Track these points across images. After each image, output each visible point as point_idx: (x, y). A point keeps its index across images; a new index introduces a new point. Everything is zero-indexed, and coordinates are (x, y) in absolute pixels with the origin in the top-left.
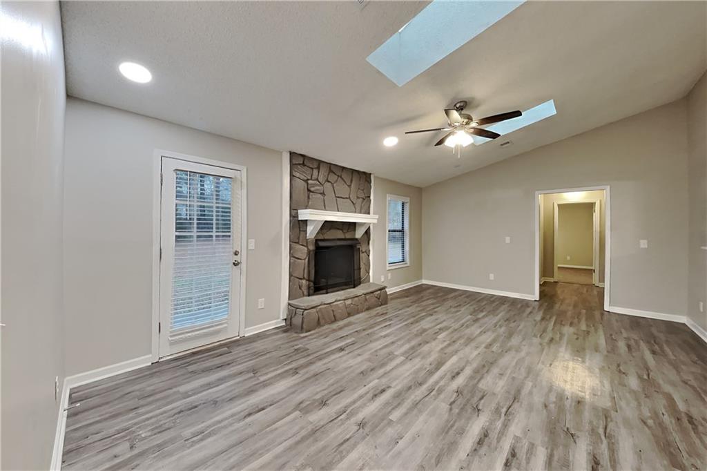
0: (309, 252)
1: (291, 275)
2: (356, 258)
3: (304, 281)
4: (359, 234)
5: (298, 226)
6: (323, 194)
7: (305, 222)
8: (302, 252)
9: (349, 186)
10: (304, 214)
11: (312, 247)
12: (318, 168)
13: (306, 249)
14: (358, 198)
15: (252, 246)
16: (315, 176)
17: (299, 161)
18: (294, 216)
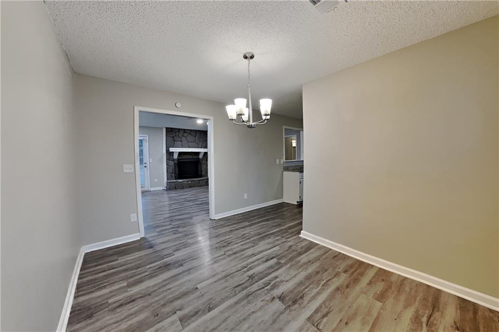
0: (175, 163)
1: (167, 172)
2: (200, 166)
3: (173, 174)
4: (201, 156)
5: (170, 154)
6: (181, 141)
7: (173, 152)
8: (172, 163)
9: (195, 137)
10: (171, 150)
11: (176, 162)
12: (179, 131)
13: (173, 162)
14: (200, 141)
15: (151, 161)
16: (177, 135)
17: (169, 131)
18: (167, 151)
